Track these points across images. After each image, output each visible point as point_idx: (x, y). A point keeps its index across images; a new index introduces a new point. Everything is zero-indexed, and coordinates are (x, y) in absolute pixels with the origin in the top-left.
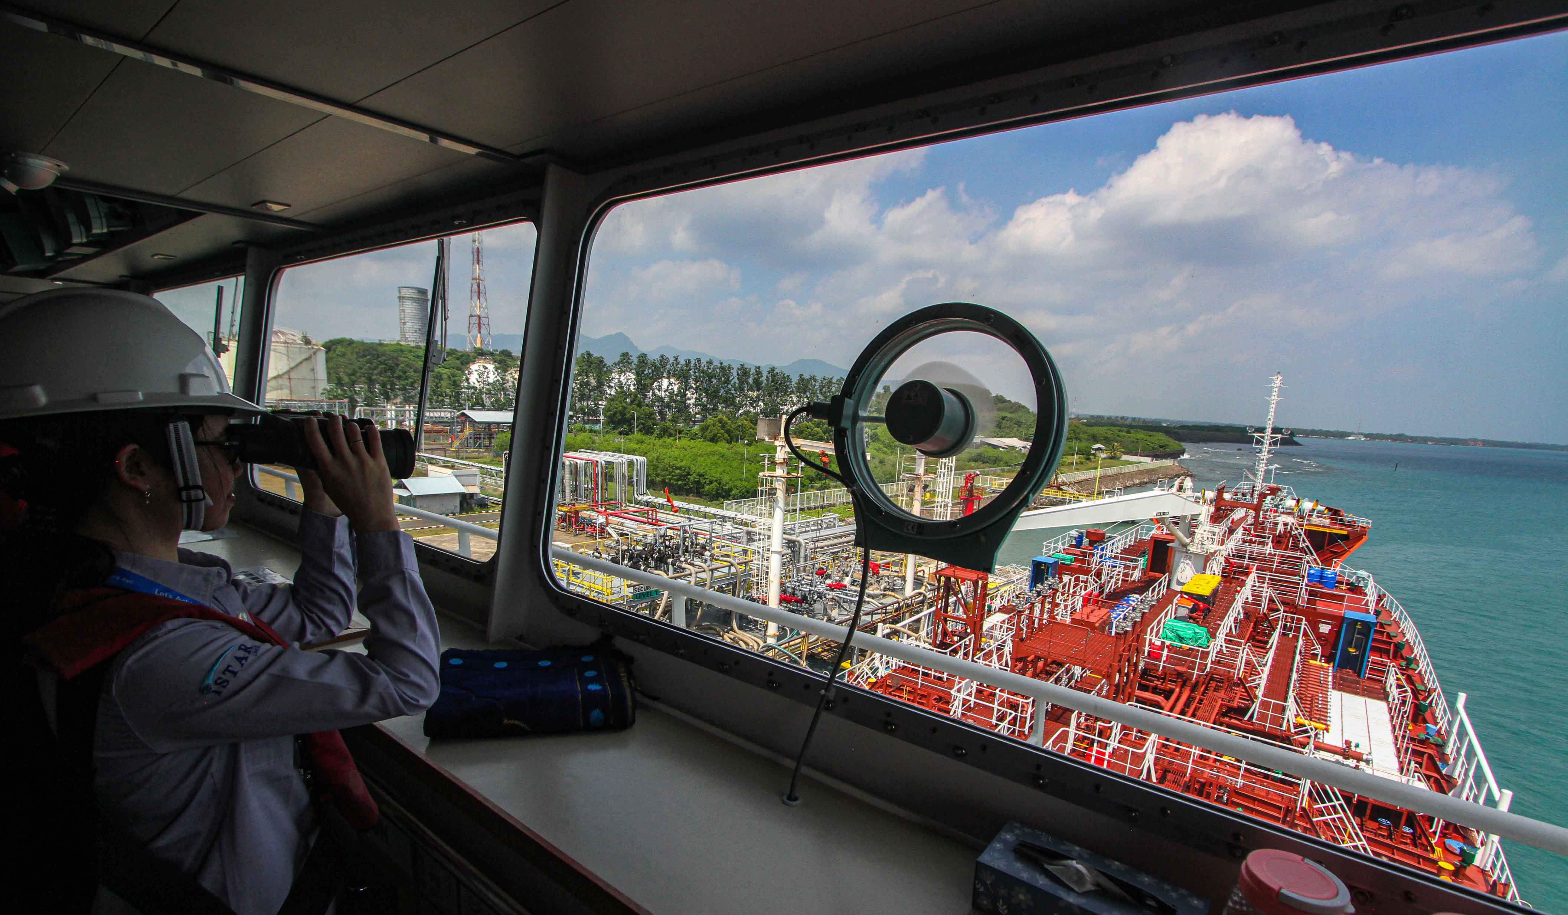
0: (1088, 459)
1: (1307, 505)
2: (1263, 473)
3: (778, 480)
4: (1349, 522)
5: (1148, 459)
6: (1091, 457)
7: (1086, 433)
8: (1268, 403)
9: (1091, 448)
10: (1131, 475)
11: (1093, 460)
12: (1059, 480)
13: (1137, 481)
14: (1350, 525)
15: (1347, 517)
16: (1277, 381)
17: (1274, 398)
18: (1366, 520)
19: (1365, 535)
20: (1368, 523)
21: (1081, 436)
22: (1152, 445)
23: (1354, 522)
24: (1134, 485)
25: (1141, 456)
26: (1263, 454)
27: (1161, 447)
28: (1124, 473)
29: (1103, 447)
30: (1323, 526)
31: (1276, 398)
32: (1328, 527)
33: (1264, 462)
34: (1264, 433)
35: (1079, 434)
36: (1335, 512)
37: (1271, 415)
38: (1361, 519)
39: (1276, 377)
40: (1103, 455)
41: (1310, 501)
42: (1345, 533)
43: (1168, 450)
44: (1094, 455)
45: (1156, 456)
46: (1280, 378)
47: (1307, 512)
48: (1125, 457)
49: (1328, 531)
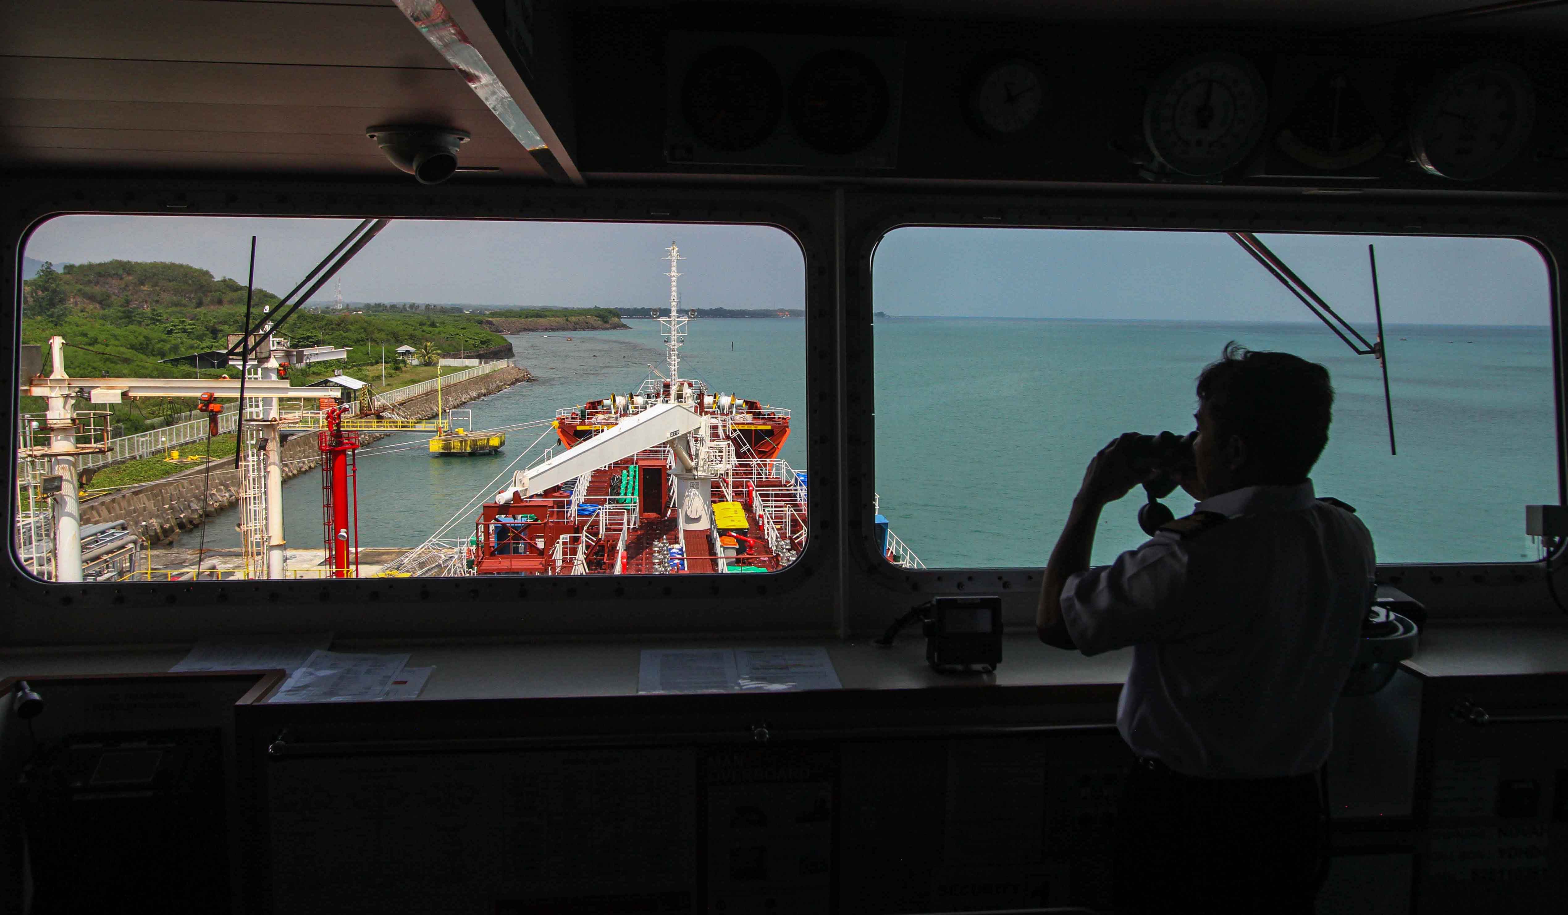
0: (397, 369)
1: (725, 401)
2: (676, 367)
3: (58, 462)
4: (769, 415)
5: (475, 362)
6: (401, 365)
7: (383, 330)
8: (669, 280)
9: (396, 352)
10: (464, 386)
11: (404, 369)
12: (377, 404)
13: (474, 394)
14: (770, 418)
15: (765, 409)
16: (675, 251)
17: (674, 273)
18: (784, 410)
19: (788, 427)
20: (787, 413)
21: (377, 335)
22: (472, 342)
23: (773, 413)
24: (471, 399)
25: (465, 358)
26: (673, 343)
27: (483, 343)
28: (455, 385)
29: (412, 349)
30: (748, 424)
31: (676, 274)
32: (752, 424)
33: (676, 352)
34: (670, 317)
35: (373, 332)
36: (752, 406)
37: (674, 294)
38: (780, 410)
39: (672, 248)
40: (415, 362)
41: (727, 395)
42: (769, 428)
43: (492, 348)
44: (404, 361)
45: (484, 357)
46: (676, 249)
47: (726, 408)
48: (443, 362)
49: (753, 428)
